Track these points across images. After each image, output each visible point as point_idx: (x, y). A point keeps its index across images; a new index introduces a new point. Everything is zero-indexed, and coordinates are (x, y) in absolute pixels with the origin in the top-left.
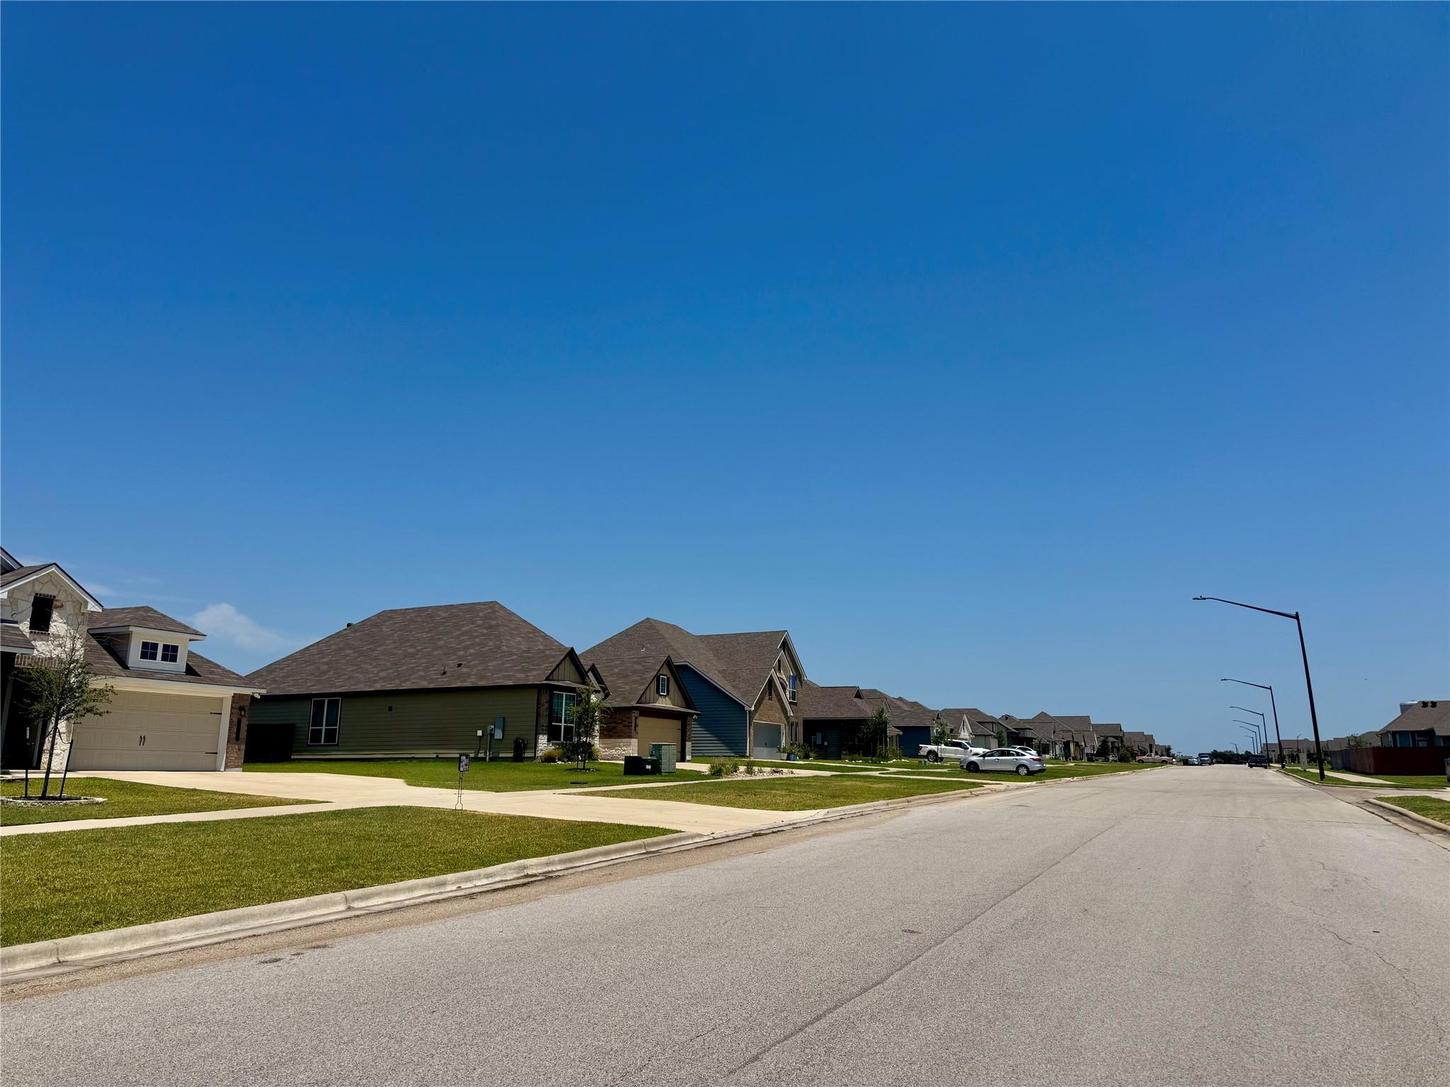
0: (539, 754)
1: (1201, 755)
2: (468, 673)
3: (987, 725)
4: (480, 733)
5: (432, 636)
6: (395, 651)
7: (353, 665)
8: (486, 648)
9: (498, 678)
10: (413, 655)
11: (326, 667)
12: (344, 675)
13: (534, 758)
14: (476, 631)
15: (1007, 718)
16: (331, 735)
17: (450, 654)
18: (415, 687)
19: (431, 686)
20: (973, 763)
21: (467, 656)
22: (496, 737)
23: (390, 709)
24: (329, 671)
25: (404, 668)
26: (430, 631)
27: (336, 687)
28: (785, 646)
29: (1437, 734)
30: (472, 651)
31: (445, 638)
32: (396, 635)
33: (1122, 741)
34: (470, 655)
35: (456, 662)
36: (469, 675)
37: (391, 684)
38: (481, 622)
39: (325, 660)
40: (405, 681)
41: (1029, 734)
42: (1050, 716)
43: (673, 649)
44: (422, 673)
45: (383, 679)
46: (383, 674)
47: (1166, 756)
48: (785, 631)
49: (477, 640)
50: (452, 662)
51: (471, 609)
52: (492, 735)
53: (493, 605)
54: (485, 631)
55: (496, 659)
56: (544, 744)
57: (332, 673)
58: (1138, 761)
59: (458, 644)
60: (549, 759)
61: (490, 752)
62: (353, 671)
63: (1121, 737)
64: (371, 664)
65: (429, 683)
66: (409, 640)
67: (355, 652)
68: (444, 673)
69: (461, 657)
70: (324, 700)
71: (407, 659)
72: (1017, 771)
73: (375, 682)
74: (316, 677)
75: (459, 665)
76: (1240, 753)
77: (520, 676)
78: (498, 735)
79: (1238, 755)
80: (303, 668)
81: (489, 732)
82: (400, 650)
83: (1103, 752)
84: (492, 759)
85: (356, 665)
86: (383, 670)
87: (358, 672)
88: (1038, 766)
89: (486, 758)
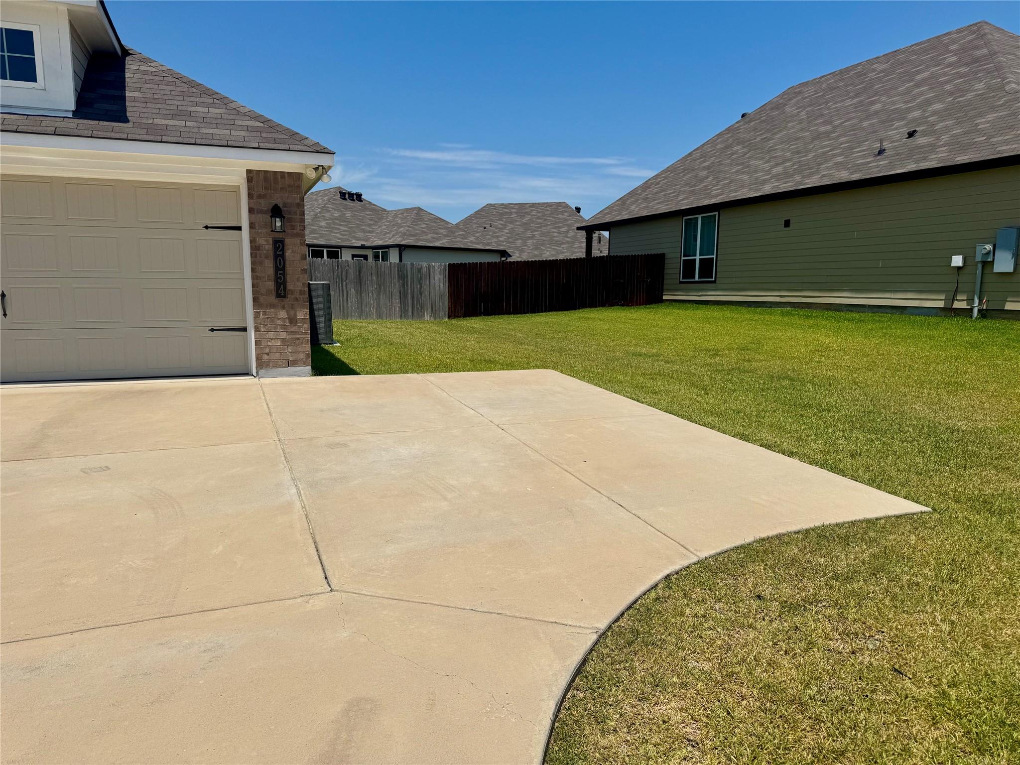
2: (930, 145)
4: (957, 260)
5: (861, 102)
6: (800, 135)
7: (738, 165)
8: (970, 96)
9: (1004, 142)
10: (827, 134)
11: (705, 173)
12: (725, 179)
14: (945, 74)
16: (707, 267)
17: (892, 121)
18: (826, 182)
19: (856, 177)
21: (927, 117)
22: (996, 269)
23: (787, 224)
24: (707, 177)
25: (811, 155)
26: (857, 96)
27: (712, 197)
30: (937, 106)
31: (883, 99)
32: (803, 113)
34: (934, 113)
35: (906, 130)
36: (933, 147)
37: (787, 182)
38: (953, 59)
39: (706, 164)
40: (810, 175)
44: (840, 159)
45: (777, 177)
46: (779, 170)
49: (948, 87)
50: (898, 130)
52: (987, 264)
54: (963, 70)
55: (993, 109)
57: (710, 179)
59: (906, 102)
61: (980, 301)
62: (736, 172)
64: (762, 158)
65: (852, 173)
66: (822, 115)
67: (744, 147)
68: (881, 152)
69: (914, 120)
70: (698, 218)
71: (817, 143)
73: (765, 182)
74: (691, 187)
75: (911, 135)
78: (1003, 264)
80: (680, 178)
81: (979, 258)
82: (807, 131)
84: (983, 314)
85: (743, 164)
86: (777, 165)
87: (743, 173)
89: (971, 310)
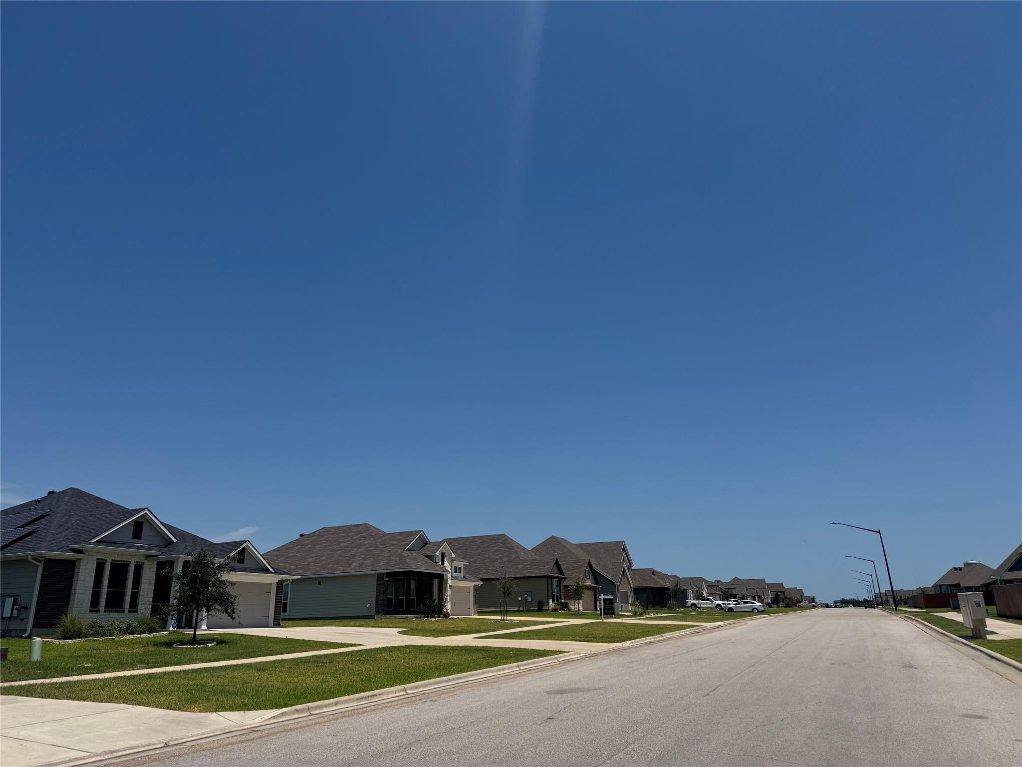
0: (550, 608)
1: (835, 602)
2: (509, 571)
3: (712, 587)
4: (520, 599)
8: (512, 558)
9: (526, 573)
13: (548, 610)
14: (502, 549)
15: (718, 582)
17: (494, 561)
20: (731, 608)
21: (504, 562)
22: (528, 600)
28: (624, 549)
29: (962, 586)
30: (505, 560)
31: (487, 553)
33: (784, 594)
35: (500, 566)
38: (502, 545)
41: (734, 592)
42: (740, 580)
43: (572, 553)
44: (485, 571)
47: (812, 603)
48: (623, 541)
49: (505, 554)
50: (498, 566)
51: (493, 537)
52: (526, 599)
53: (504, 536)
55: (520, 564)
56: (551, 604)
58: (798, 606)
59: (496, 556)
60: (555, 610)
61: (525, 608)
63: (784, 592)
65: (491, 576)
68: (497, 571)
69: (501, 563)
71: (473, 564)
72: (752, 611)
75: (502, 567)
76: (860, 600)
77: (537, 572)
78: (529, 599)
79: (859, 601)
81: (524, 598)
83: (776, 601)
84: (526, 611)
88: (762, 608)
89: (523, 610)
